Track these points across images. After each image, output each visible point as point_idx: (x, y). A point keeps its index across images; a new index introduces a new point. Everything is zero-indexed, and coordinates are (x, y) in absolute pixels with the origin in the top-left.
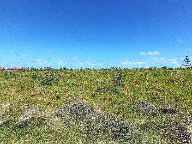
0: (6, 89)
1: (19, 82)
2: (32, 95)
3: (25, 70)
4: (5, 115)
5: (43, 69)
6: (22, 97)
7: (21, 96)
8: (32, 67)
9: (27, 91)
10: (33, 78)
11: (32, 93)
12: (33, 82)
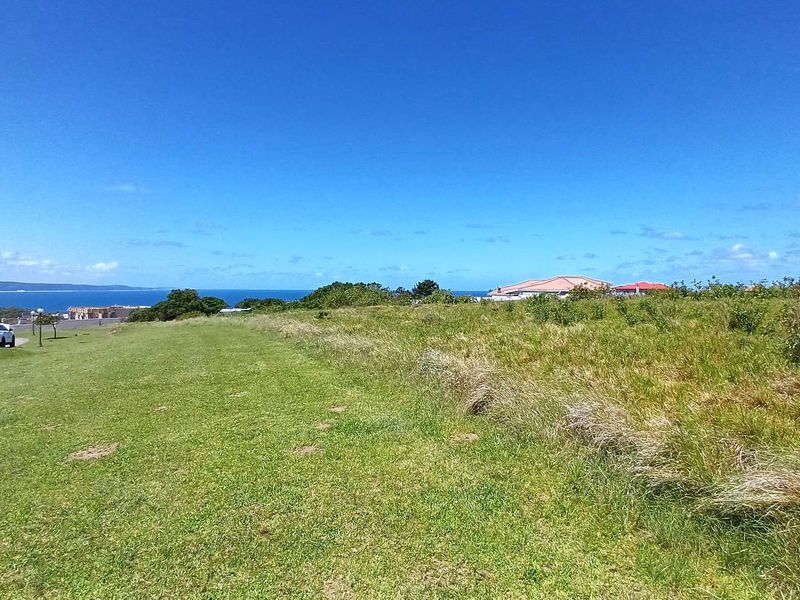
0: (643, 361)
1: (677, 338)
2: (753, 404)
3: (685, 292)
4: (666, 455)
5: (768, 285)
6: (710, 402)
7: (707, 396)
8: (713, 282)
9: (732, 380)
10: (733, 326)
11: (757, 393)
12: (741, 344)
